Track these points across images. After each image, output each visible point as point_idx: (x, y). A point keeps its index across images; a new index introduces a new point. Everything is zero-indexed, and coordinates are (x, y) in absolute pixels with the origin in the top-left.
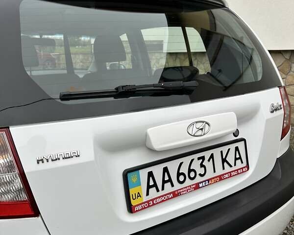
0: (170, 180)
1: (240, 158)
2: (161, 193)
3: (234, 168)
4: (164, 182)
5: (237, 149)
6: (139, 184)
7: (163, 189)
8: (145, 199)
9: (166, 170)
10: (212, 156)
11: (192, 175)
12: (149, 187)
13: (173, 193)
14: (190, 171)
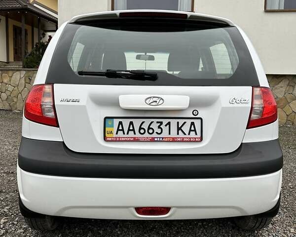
0: (133, 130)
1: (195, 130)
2: (126, 135)
3: (187, 136)
4: (129, 130)
5: (193, 124)
6: (112, 126)
7: (128, 134)
8: (115, 135)
9: (131, 123)
10: (169, 123)
11: (151, 131)
12: (118, 130)
13: (134, 138)
14: (149, 128)
